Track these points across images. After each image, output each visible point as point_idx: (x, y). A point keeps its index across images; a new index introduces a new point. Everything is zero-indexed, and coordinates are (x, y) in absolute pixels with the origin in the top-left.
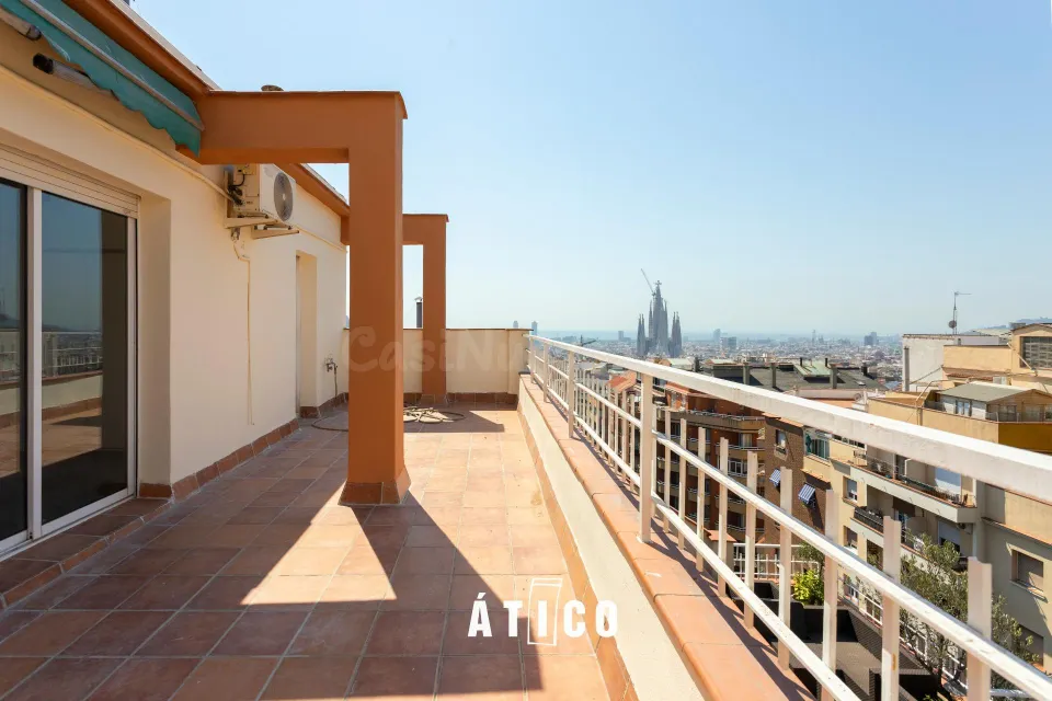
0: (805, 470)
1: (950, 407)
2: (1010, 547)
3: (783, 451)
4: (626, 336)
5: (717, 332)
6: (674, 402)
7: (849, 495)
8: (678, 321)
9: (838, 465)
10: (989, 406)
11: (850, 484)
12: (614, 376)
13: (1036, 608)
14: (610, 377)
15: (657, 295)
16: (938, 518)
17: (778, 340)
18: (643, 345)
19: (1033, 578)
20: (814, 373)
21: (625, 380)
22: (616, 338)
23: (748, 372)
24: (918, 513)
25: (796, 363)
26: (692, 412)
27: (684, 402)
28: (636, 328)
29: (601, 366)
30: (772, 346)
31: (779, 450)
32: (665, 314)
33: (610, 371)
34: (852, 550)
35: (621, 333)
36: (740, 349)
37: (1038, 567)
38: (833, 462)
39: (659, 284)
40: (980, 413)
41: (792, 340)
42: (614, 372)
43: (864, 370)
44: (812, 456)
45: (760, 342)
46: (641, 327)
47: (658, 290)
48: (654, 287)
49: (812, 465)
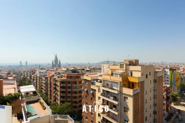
0: (91, 88)
1: (114, 75)
2: (123, 96)
3: (87, 85)
4: (49, 64)
5: (67, 63)
6: (63, 77)
7: (99, 91)
9: (97, 86)
10: (120, 75)
11: (99, 89)
12: (49, 73)
13: (127, 104)
16: (113, 93)
18: (53, 66)
19: (126, 100)
20: (87, 70)
21: (52, 73)
22: (47, 64)
23: (77, 70)
24: (110, 93)
25: (84, 68)
26: (68, 79)
27: (66, 77)
28: (52, 63)
29: (45, 70)
30: (76, 65)
31: (86, 85)
32: (58, 60)
33: (48, 72)
34: (100, 100)
35: (48, 63)
36: (71, 66)
37: (127, 98)
38: (96, 86)
39: (56, 54)
40: (119, 76)
43: (94, 69)
44: (92, 85)
47: (56, 55)
48: (55, 55)
49: (92, 87)
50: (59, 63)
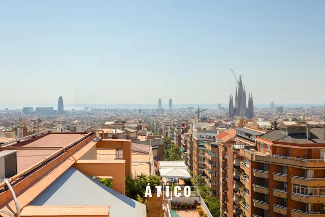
5: (273, 104)
6: (262, 149)
8: (252, 98)
12: (220, 132)
14: (218, 132)
15: (240, 83)
17: (306, 108)
18: (232, 112)
21: (228, 134)
23: (309, 130)
26: (275, 156)
27: (269, 150)
29: (212, 125)
30: (303, 111)
32: (245, 94)
35: (219, 105)
36: (285, 113)
39: (241, 77)
41: (313, 107)
42: (220, 129)
45: (296, 109)
46: (231, 102)
47: (241, 80)
48: (238, 80)
50: (247, 103)
